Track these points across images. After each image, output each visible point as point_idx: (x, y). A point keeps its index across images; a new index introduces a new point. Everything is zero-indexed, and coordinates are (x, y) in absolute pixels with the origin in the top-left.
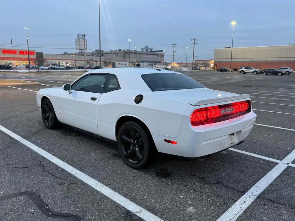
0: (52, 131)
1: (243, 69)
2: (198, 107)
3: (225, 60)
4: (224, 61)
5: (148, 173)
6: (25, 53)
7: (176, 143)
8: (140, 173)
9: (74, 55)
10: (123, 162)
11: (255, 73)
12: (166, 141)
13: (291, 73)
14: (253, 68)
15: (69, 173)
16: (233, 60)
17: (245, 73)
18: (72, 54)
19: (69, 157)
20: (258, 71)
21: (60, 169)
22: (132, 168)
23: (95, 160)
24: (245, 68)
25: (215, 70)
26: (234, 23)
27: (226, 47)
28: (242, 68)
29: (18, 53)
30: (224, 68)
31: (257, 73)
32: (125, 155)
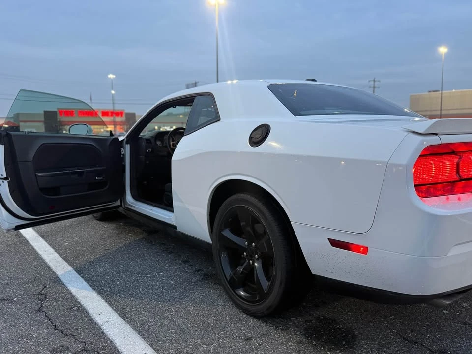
0: (102, 224)
2: (434, 141)
3: (429, 113)
5: (285, 329)
6: (110, 114)
7: (365, 250)
8: (265, 327)
9: (181, 116)
10: (226, 296)
12: (335, 243)
15: (92, 320)
16: (443, 112)
18: (180, 114)
19: (110, 278)
21: (75, 308)
22: (245, 313)
23: (163, 287)
26: (443, 50)
27: (430, 92)
29: (100, 114)
32: (228, 280)
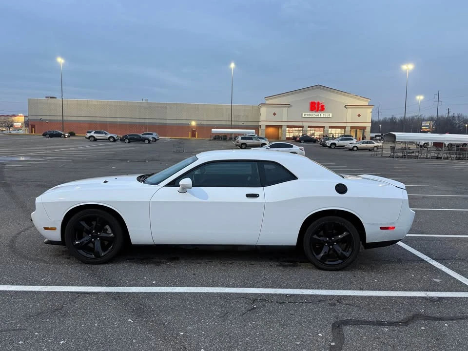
1: (92, 134)
3: (48, 118)
4: (47, 120)
11: (112, 140)
12: (382, 228)
13: (158, 140)
14: (107, 133)
16: (65, 118)
17: (95, 140)
20: (115, 137)
24: (95, 133)
25: (33, 133)
26: (60, 60)
27: (47, 98)
28: (90, 132)
30: (56, 132)
31: (115, 140)
